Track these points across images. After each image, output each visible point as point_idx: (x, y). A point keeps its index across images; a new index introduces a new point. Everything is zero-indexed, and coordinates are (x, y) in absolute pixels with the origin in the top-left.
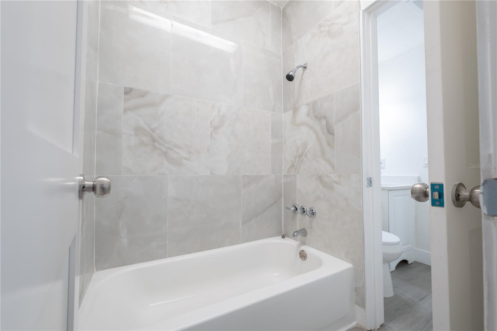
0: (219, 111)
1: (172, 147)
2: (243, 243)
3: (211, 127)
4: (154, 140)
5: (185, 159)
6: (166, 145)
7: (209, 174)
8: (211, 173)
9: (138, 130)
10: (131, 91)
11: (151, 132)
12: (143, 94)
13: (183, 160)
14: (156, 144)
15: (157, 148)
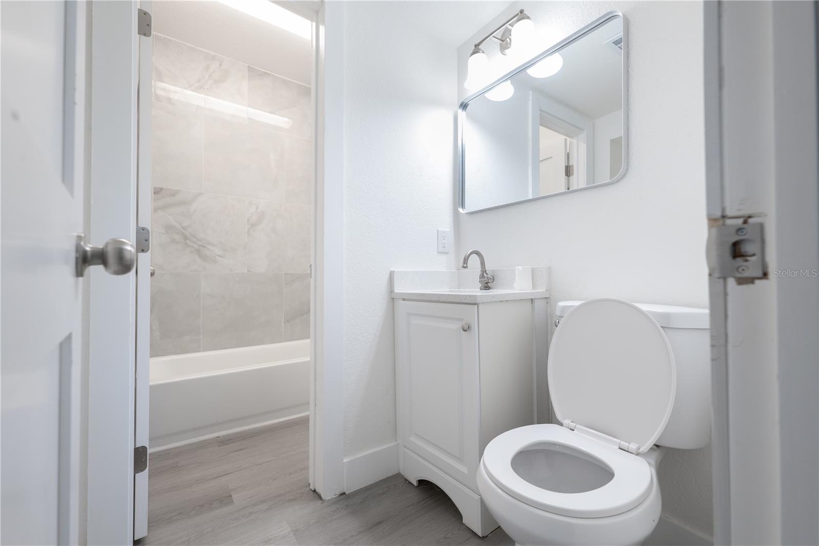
0: (257, 208)
1: (205, 245)
2: (285, 341)
3: (248, 224)
4: (186, 238)
5: (220, 256)
6: (198, 242)
7: (246, 271)
8: (248, 271)
9: (169, 228)
10: (161, 190)
11: (182, 230)
12: (174, 194)
13: (217, 257)
14: (187, 241)
15: (188, 246)
